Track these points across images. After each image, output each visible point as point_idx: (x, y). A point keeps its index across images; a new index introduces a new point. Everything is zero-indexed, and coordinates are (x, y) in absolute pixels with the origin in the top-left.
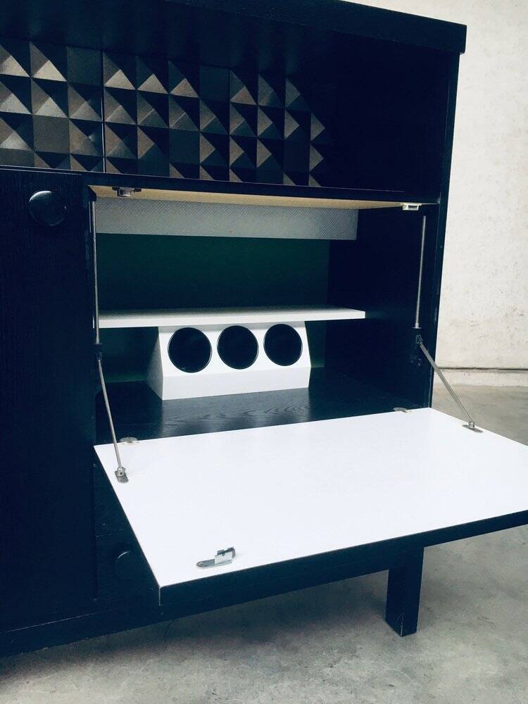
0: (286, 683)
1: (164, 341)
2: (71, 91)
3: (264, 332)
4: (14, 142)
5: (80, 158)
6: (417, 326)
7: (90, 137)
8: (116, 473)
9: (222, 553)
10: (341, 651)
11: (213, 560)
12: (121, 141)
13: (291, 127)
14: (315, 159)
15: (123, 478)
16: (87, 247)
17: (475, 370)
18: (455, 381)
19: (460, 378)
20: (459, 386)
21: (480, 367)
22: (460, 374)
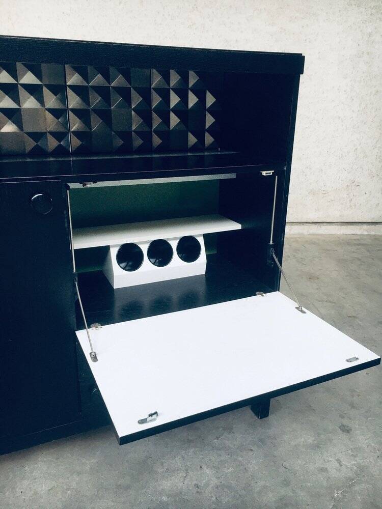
0: (192, 450)
1: (114, 253)
2: (45, 90)
3: (177, 242)
4: (9, 128)
5: (53, 134)
6: (271, 243)
7: (59, 120)
8: (91, 354)
9: (151, 415)
10: (224, 429)
11: (146, 419)
12: (80, 121)
13: (193, 100)
14: (210, 120)
15: (95, 359)
16: (66, 220)
17: (324, 224)
18: (311, 232)
19: (314, 229)
20: (313, 235)
21: (328, 221)
22: (314, 226)
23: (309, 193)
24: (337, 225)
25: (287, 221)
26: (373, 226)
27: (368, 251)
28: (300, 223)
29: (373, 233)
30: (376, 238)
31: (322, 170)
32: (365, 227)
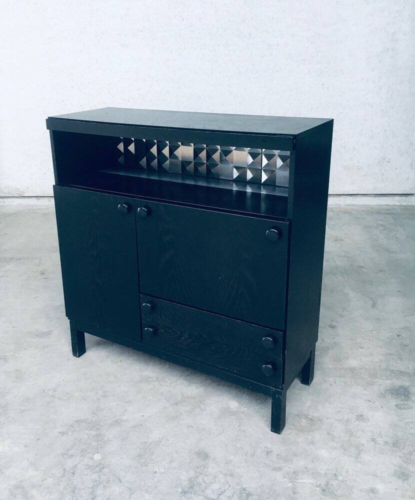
17: (360, 196)
18: (347, 203)
19: (350, 201)
20: (349, 205)
21: (363, 193)
22: (351, 198)
23: (344, 169)
24: (371, 197)
25: (329, 193)
26: (404, 197)
27: (394, 219)
28: (337, 195)
29: (405, 204)
30: (406, 208)
31: (355, 149)
32: (397, 198)
